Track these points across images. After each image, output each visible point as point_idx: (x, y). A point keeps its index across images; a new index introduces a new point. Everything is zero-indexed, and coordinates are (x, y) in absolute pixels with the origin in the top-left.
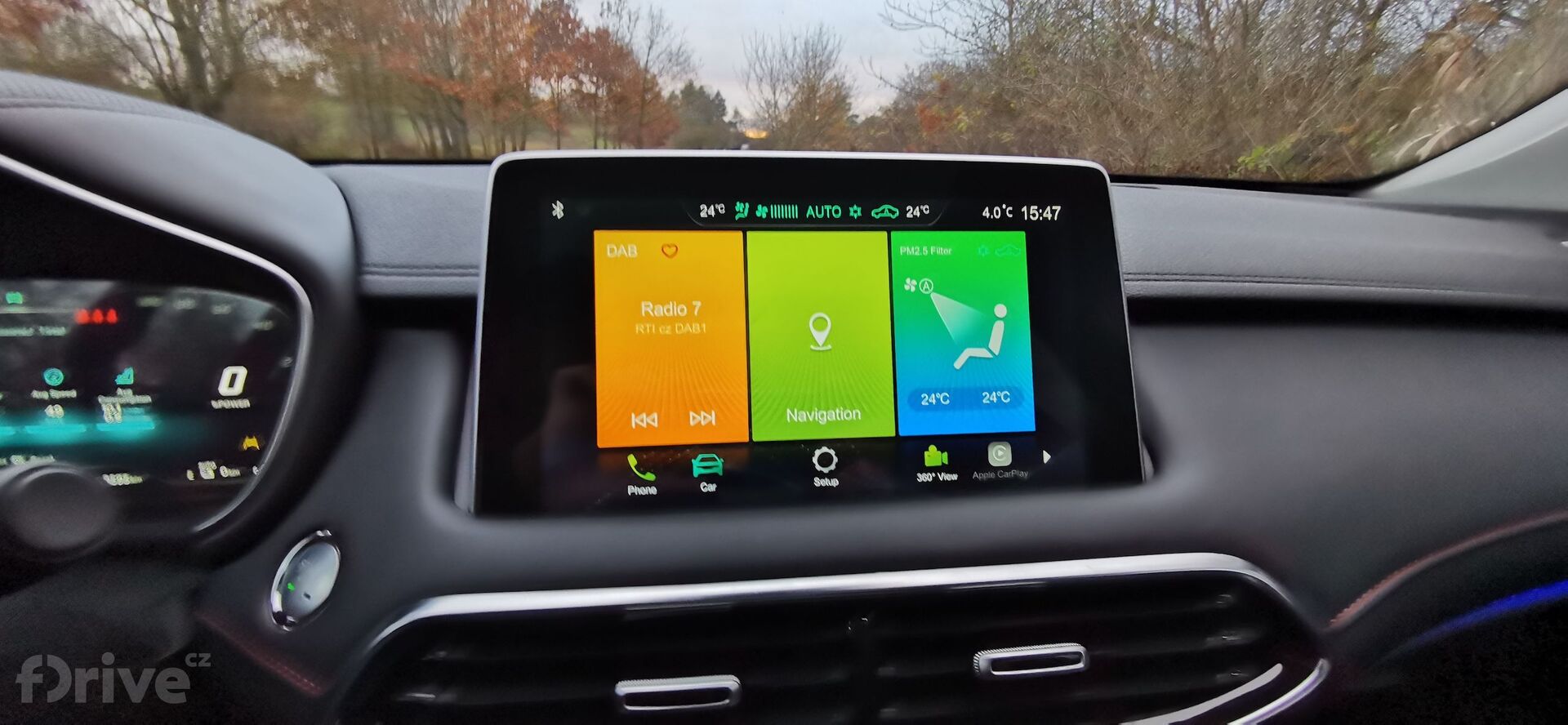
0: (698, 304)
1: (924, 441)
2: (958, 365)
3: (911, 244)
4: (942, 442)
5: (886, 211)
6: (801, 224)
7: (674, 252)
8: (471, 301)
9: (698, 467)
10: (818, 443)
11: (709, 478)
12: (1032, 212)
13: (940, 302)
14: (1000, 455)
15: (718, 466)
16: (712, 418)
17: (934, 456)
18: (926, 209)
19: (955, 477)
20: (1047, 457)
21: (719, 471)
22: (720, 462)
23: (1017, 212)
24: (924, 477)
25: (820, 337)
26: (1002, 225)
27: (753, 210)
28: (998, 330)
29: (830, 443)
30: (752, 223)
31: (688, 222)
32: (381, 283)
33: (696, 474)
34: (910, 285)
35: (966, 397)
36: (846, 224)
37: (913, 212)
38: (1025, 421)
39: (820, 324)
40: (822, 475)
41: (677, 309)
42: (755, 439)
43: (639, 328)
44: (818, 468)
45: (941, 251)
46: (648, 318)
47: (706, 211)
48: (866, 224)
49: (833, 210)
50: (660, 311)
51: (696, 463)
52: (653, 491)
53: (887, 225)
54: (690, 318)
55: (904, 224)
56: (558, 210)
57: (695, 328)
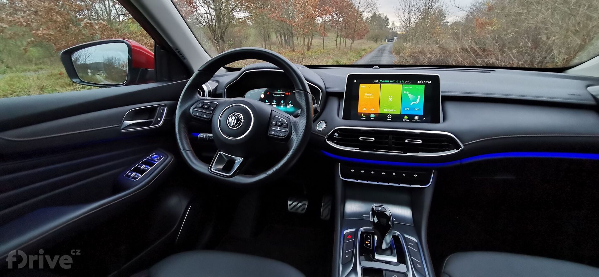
0: (373, 94)
1: (405, 115)
2: (411, 104)
3: (405, 87)
4: (407, 115)
5: (402, 81)
6: (389, 83)
7: (370, 87)
8: (344, 93)
9: (371, 116)
10: (389, 114)
11: (373, 118)
12: (426, 82)
13: (409, 95)
14: (416, 118)
15: (374, 116)
16: (374, 109)
17: (406, 117)
18: (408, 81)
19: (409, 120)
20: (424, 119)
21: (374, 117)
22: (374, 115)
23: (424, 82)
24: (404, 120)
25: (390, 99)
26: (421, 84)
27: (382, 81)
28: (418, 100)
29: (390, 114)
30: (382, 83)
31: (373, 83)
32: (329, 90)
33: (371, 117)
34: (405, 92)
35: (412, 109)
36: (396, 83)
37: (406, 82)
38: (421, 113)
39: (390, 97)
40: (389, 118)
41: (370, 95)
42: (380, 113)
43: (365, 97)
44: (388, 117)
45: (410, 88)
46: (366, 96)
47: (375, 81)
48: (399, 83)
49: (394, 81)
50: (368, 95)
51: (371, 115)
52: (365, 118)
53: (402, 84)
54: (372, 96)
55: (405, 83)
56: (355, 81)
57: (372, 97)
